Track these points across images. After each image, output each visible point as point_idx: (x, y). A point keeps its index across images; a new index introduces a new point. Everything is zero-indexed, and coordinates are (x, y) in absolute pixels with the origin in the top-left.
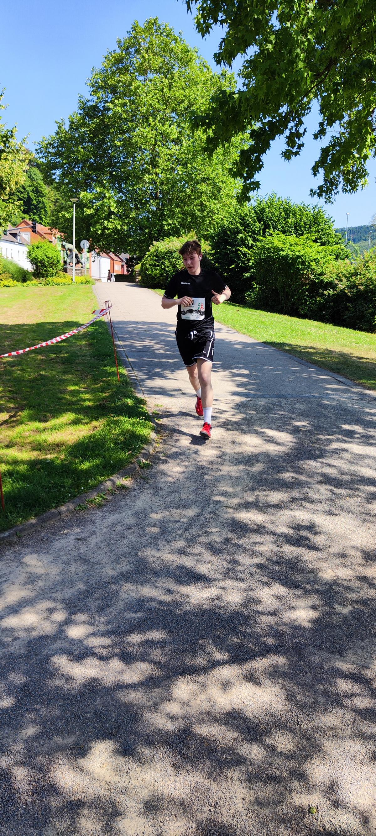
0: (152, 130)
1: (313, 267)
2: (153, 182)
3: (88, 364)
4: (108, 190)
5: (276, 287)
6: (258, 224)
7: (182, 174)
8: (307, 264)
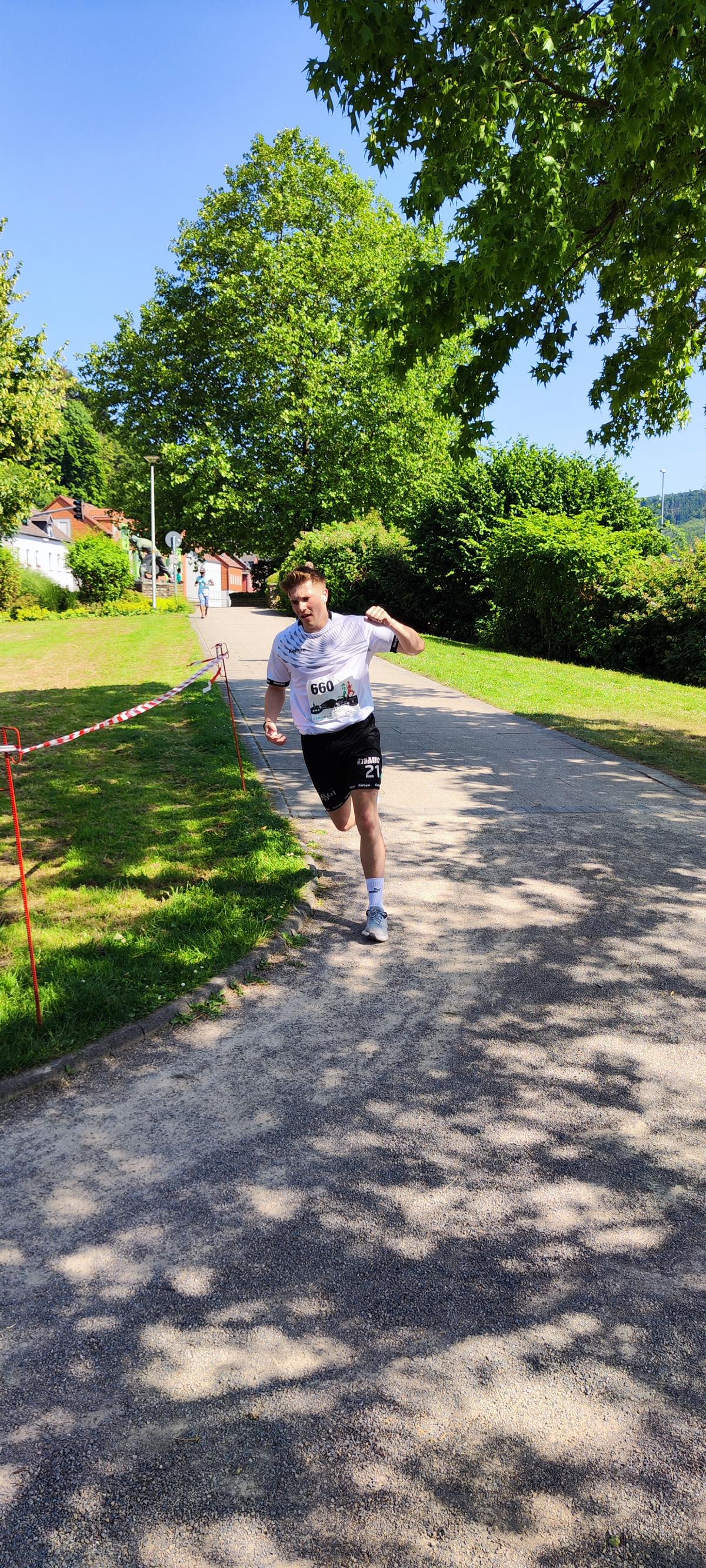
0: (293, 329)
1: (600, 571)
2: (298, 423)
3: (187, 758)
4: (214, 442)
5: (532, 609)
6: (495, 495)
7: (351, 407)
8: (589, 565)
